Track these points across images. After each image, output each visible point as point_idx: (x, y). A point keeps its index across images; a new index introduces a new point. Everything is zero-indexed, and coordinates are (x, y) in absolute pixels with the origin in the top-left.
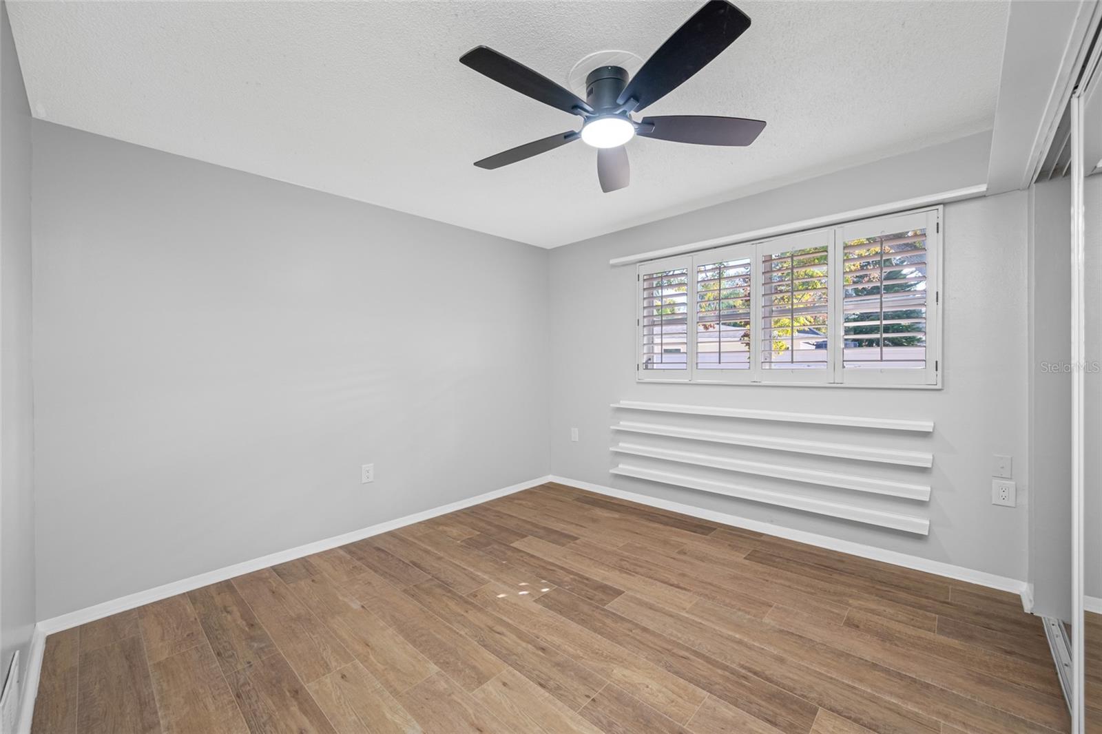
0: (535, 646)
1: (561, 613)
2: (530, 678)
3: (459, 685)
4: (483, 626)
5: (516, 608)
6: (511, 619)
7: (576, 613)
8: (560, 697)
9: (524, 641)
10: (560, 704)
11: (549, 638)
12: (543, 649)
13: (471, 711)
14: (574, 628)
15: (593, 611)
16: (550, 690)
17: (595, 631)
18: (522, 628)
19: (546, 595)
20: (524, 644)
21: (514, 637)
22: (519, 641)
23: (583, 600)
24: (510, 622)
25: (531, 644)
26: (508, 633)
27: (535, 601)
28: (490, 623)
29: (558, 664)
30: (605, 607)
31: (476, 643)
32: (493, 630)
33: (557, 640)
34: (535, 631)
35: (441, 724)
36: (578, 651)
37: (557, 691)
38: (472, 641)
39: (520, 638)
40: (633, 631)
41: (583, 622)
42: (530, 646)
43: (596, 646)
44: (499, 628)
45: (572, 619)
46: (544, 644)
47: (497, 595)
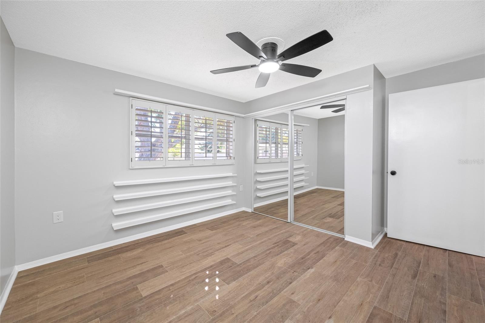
0: (266, 285)
3: (297, 310)
13: (311, 304)
19: (224, 280)
27: (228, 284)
35: (322, 314)
41: (249, 270)
43: (265, 268)
44: (252, 297)
46: (265, 282)
47: (215, 300)
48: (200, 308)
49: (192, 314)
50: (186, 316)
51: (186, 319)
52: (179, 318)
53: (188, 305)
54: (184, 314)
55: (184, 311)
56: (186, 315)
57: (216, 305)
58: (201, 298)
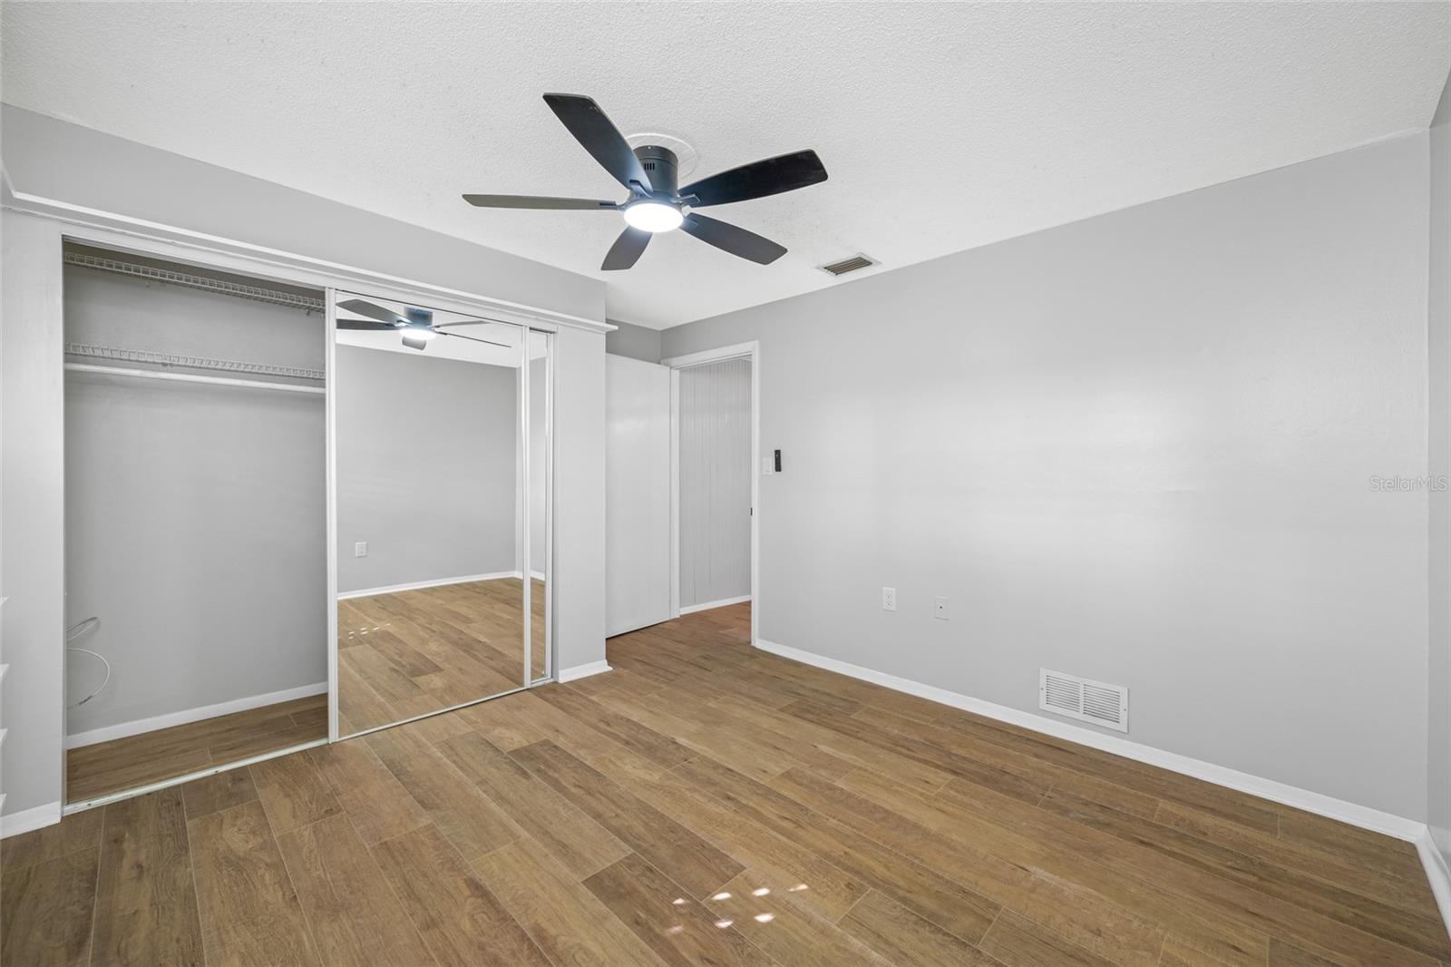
0: (738, 801)
1: (703, 845)
2: (740, 775)
4: (810, 828)
5: (771, 855)
6: (774, 837)
7: (679, 843)
8: (714, 762)
9: (751, 808)
10: (715, 759)
11: (721, 810)
12: (729, 798)
14: (688, 822)
15: (653, 846)
16: (722, 767)
17: (662, 816)
18: (757, 825)
19: (723, 881)
20: (751, 804)
21: (765, 813)
22: (758, 808)
23: (662, 869)
24: (775, 834)
25: (744, 805)
26: (774, 818)
27: (743, 868)
28: (801, 833)
29: (714, 784)
30: (632, 851)
31: (810, 808)
32: (795, 823)
33: (712, 808)
34: (738, 819)
36: (689, 795)
37: (716, 766)
38: (816, 811)
39: (757, 812)
40: (614, 815)
41: (674, 828)
42: (744, 802)
43: (667, 799)
44: (786, 824)
45: (688, 833)
46: (730, 804)
47: (812, 889)
48: (849, 917)
49: (873, 932)
50: (887, 942)
51: (897, 941)
52: (901, 958)
53: (846, 950)
54: (883, 950)
55: (873, 952)
56: (882, 945)
57: (828, 886)
58: (809, 923)
